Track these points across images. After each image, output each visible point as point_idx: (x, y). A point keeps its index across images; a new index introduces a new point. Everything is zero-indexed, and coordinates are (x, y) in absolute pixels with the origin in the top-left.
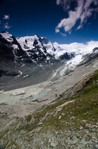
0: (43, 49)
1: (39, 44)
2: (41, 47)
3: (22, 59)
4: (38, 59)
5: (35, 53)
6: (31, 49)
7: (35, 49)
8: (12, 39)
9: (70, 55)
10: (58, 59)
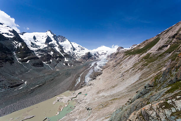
0: (59, 48)
1: (54, 42)
2: (56, 46)
3: (28, 62)
4: (52, 61)
5: (48, 53)
6: (41, 48)
7: (47, 47)
8: (13, 34)
9: (93, 55)
10: (79, 60)
